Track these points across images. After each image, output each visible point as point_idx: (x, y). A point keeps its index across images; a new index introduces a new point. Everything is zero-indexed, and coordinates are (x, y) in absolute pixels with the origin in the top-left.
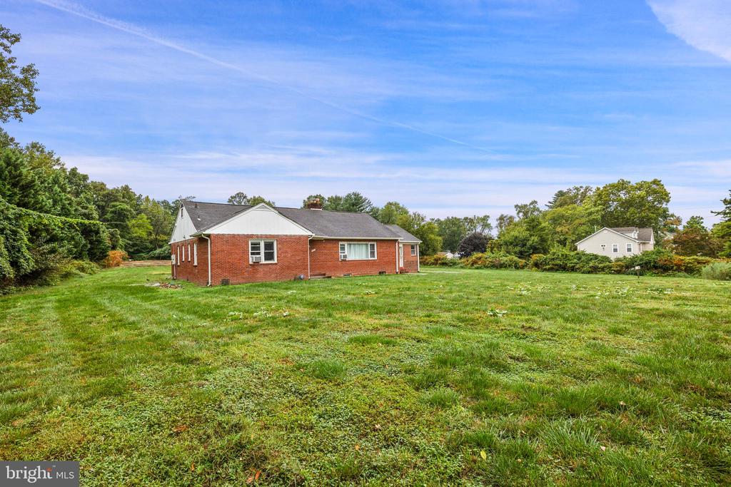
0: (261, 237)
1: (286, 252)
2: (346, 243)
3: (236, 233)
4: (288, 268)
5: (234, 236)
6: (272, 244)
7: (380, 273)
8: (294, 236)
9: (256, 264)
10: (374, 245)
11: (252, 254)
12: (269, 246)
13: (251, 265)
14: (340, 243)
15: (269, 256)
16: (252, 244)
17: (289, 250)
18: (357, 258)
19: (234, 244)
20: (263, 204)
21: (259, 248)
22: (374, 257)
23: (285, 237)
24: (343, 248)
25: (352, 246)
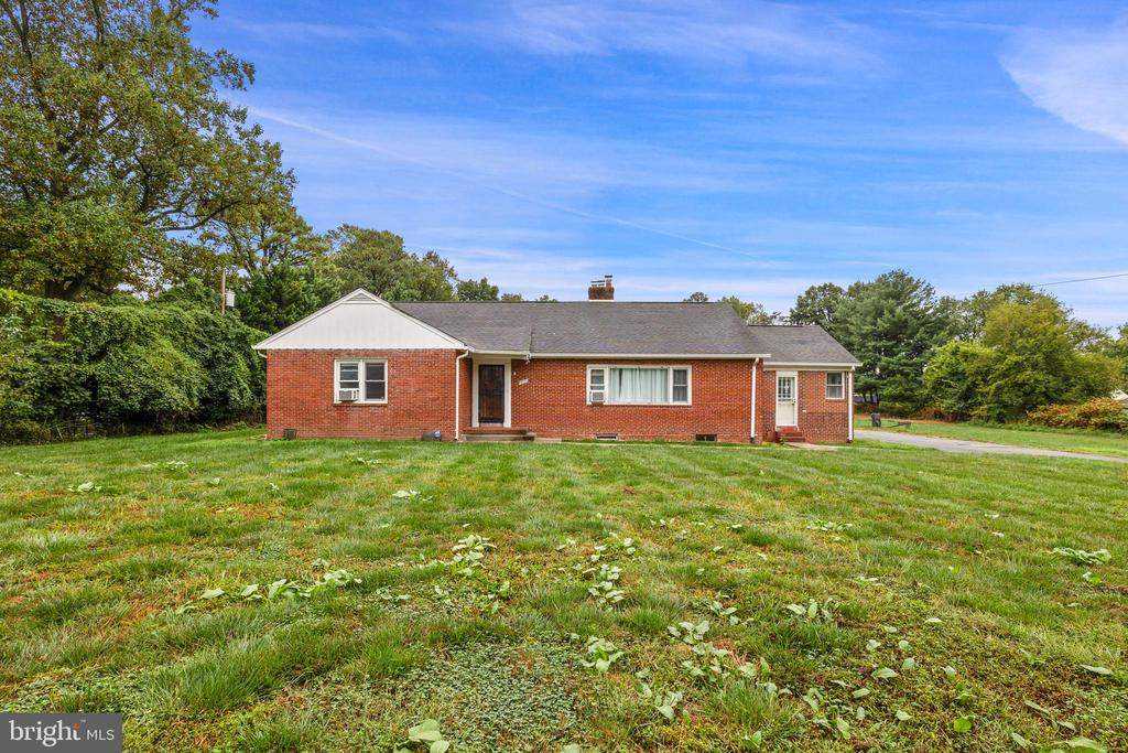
0: (356, 354)
1: (406, 384)
2: (606, 369)
3: (310, 347)
4: (410, 414)
5: (306, 352)
6: (382, 367)
7: (700, 438)
8: (425, 351)
9: (347, 403)
10: (685, 372)
11: (343, 385)
12: (375, 372)
13: (335, 406)
14: (589, 368)
15: (375, 390)
16: (342, 368)
17: (412, 381)
18: (640, 400)
19: (305, 367)
20: (361, 291)
21: (355, 376)
22: (685, 399)
23: (405, 355)
24: (598, 378)
25: (627, 376)
